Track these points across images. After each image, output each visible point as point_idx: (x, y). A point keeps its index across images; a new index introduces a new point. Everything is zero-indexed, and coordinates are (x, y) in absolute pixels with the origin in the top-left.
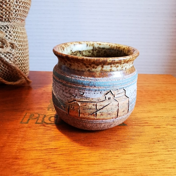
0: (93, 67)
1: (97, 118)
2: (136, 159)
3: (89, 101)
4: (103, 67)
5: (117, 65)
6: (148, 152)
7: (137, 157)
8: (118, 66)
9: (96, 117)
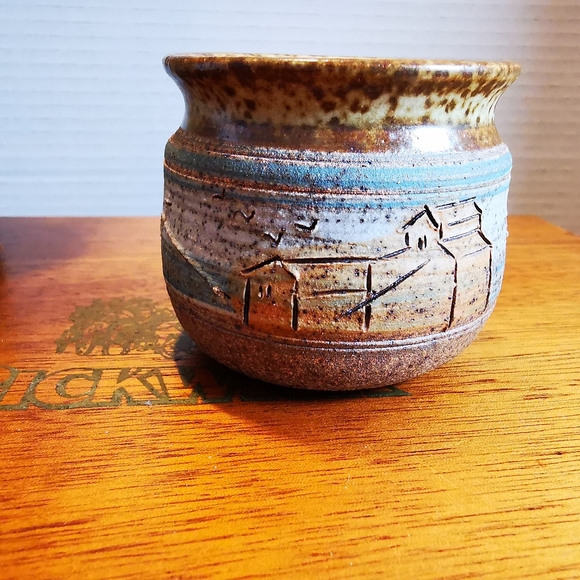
0: (355, 108)
1: (374, 328)
2: (475, 542)
3: (339, 256)
4: (394, 103)
5: (451, 96)
6: (529, 503)
7: (479, 535)
8: (453, 105)
9: (367, 326)
